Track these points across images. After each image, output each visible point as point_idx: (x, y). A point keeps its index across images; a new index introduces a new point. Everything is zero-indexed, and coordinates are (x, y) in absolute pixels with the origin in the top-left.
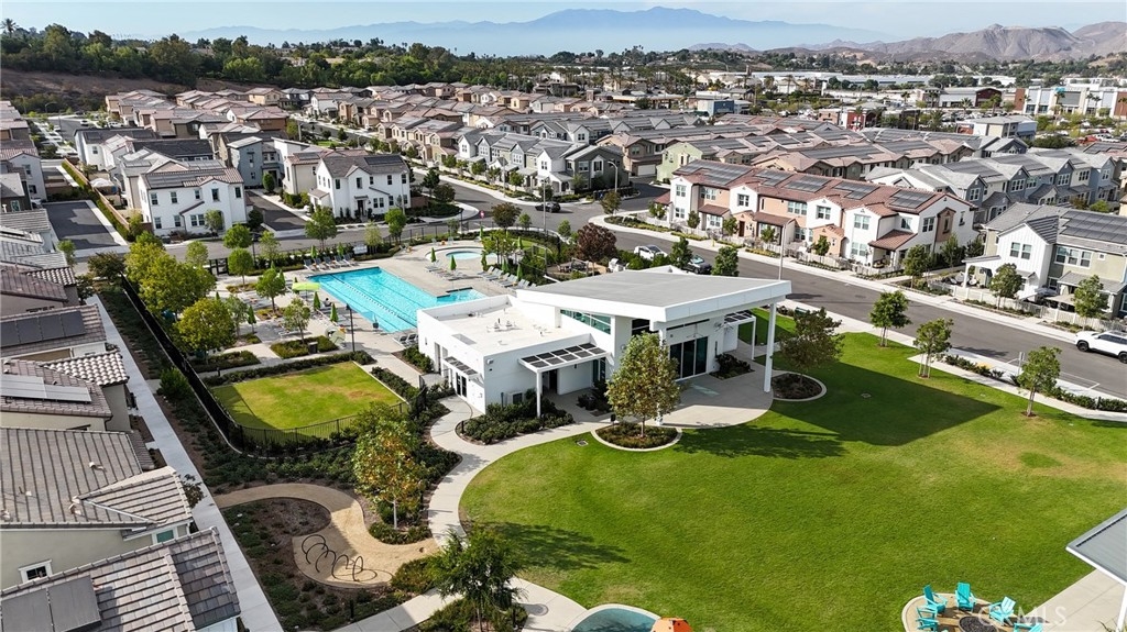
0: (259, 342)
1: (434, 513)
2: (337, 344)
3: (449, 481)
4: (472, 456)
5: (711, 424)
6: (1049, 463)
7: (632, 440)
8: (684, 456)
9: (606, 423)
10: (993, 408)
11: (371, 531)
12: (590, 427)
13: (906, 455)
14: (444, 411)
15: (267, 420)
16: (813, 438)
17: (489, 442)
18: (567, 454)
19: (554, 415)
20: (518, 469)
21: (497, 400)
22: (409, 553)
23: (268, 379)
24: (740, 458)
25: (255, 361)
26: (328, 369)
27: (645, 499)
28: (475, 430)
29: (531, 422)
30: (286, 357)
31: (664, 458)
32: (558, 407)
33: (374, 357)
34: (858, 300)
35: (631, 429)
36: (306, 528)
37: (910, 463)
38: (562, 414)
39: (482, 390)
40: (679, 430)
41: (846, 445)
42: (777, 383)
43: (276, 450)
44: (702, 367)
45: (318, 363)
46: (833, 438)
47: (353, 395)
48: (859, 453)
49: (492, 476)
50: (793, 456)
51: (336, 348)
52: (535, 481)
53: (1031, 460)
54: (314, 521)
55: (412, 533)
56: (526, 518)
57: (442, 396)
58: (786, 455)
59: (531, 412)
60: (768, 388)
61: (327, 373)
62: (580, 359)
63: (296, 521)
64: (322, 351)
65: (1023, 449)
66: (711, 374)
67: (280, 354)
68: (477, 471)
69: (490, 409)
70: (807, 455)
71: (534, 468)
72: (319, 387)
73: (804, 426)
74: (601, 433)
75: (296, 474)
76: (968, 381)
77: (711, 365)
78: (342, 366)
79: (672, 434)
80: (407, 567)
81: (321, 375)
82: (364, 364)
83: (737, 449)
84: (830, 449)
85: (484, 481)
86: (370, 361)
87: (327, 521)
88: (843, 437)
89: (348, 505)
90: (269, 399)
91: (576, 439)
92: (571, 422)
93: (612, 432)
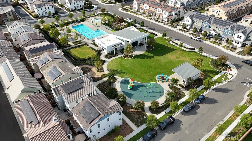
0: (70, 42)
1: (104, 69)
2: (82, 42)
3: (105, 64)
4: (107, 61)
5: (138, 54)
6: (179, 58)
7: (127, 57)
8: (134, 59)
9: (124, 55)
10: (175, 50)
11: (97, 71)
12: (122, 55)
13: (162, 58)
14: (101, 54)
15: (77, 56)
16: (151, 56)
17: (109, 58)
18: (119, 60)
19: (117, 54)
20: (113, 62)
21: (109, 52)
22: (102, 73)
23: (74, 49)
24: (141, 59)
25: (71, 46)
26: (82, 47)
27: (129, 65)
28: (106, 57)
29: (114, 55)
30: (75, 45)
31: (131, 60)
32: (117, 53)
33: (89, 44)
34: (162, 30)
35: (127, 56)
36: (89, 71)
37: (162, 59)
38: (118, 54)
39: (107, 51)
40: (133, 55)
41: (155, 57)
42: (147, 47)
43: (81, 61)
44: (137, 45)
45: (80, 46)
46: (153, 56)
47: (88, 51)
48: (156, 58)
49: (110, 63)
50: (147, 59)
51: (82, 43)
52: (115, 64)
53: (177, 58)
54: (90, 70)
55: (102, 71)
56: (115, 69)
57: (101, 51)
58: (146, 59)
59: (113, 54)
60: (146, 48)
61: (83, 47)
62: (120, 46)
63: (87, 70)
64: (80, 43)
65: (177, 56)
66: (138, 46)
67: (74, 44)
68: (108, 63)
69: (108, 53)
70: (149, 58)
71: (115, 62)
72: (82, 50)
73: (150, 54)
74: (123, 56)
75: (85, 64)
76: (174, 45)
77: (138, 45)
78: (84, 46)
79: (133, 56)
80: (102, 75)
81: (82, 48)
82: (87, 46)
83: (141, 58)
84: (152, 57)
85: (109, 64)
86: (88, 45)
87: (91, 70)
88: (154, 56)
89: (93, 68)
90: (76, 52)
91: (120, 57)
92: (119, 55)
93: (125, 56)
